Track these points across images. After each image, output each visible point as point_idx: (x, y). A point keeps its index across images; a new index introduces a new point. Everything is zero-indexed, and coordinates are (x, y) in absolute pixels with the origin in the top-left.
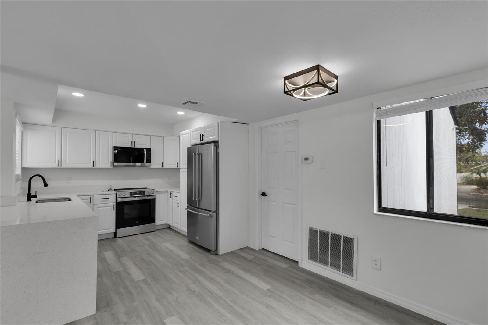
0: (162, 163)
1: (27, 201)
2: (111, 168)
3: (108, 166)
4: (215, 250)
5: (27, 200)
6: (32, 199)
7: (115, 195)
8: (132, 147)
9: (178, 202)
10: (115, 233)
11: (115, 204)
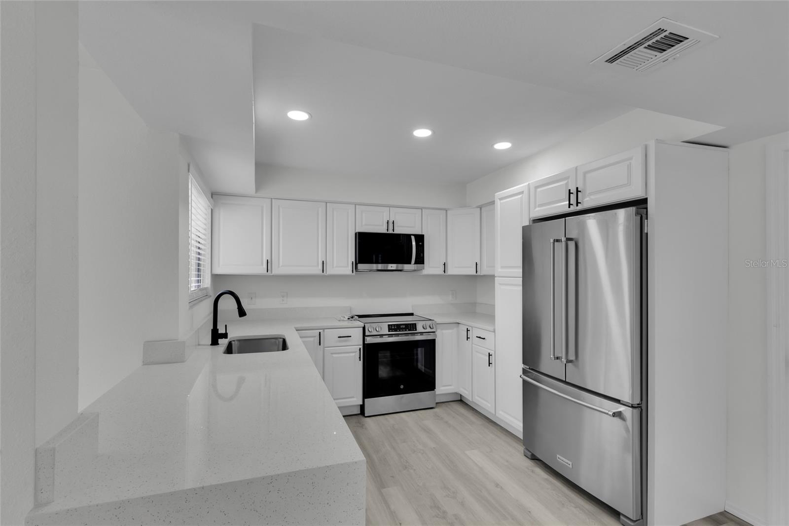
0: (444, 265)
1: (211, 345)
2: (353, 275)
3: (348, 270)
4: (639, 517)
5: (211, 343)
6: (220, 341)
7: (362, 328)
8: (389, 232)
9: (490, 351)
10: (362, 407)
11: (361, 347)
